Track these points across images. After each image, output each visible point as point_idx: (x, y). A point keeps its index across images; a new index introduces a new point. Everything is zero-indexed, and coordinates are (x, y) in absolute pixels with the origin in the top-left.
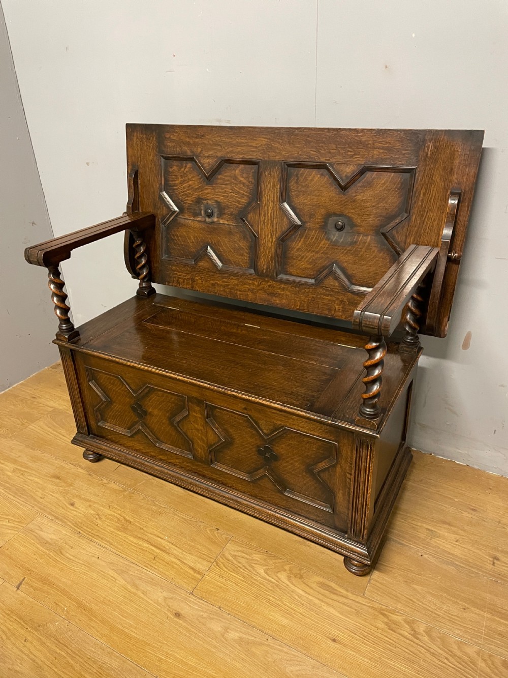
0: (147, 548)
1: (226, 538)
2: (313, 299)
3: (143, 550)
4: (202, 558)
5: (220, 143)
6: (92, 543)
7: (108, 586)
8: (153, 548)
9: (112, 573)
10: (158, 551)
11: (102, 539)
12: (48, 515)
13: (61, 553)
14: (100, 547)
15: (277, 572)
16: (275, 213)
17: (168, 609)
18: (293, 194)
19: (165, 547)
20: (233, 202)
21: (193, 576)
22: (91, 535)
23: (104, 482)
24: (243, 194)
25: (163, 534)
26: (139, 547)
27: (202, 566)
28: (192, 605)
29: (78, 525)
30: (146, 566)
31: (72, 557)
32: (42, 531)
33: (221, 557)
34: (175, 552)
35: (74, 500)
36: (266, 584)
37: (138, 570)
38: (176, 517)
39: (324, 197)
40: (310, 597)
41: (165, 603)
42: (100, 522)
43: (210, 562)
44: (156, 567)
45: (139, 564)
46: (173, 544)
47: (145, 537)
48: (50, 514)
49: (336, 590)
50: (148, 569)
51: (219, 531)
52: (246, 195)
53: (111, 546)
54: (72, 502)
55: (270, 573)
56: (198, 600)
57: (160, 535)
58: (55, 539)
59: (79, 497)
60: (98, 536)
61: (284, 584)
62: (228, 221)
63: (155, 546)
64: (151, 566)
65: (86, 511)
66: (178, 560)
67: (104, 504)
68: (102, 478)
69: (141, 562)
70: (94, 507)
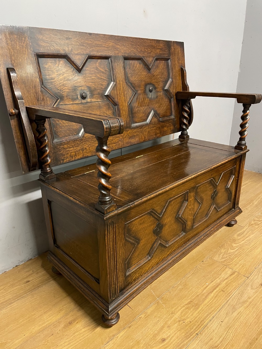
0: (215, 294)
1: (209, 259)
2: (149, 132)
3: (216, 296)
4: (224, 270)
5: (85, 45)
6: (207, 326)
7: (245, 316)
8: (215, 291)
9: (235, 314)
10: (217, 289)
11: (205, 318)
14: (212, 321)
15: (232, 246)
16: (124, 87)
17: (259, 288)
18: (129, 75)
19: (215, 285)
20: (99, 85)
21: (236, 276)
22: (201, 327)
23: (143, 317)
24: (104, 79)
25: (204, 285)
26: (214, 298)
27: (229, 272)
28: (255, 278)
29: (188, 336)
30: (230, 296)
31: (221, 339)
33: (223, 263)
34: (219, 281)
35: (159, 338)
36: (240, 251)
37: (233, 300)
38: (190, 278)
39: (143, 75)
40: (246, 240)
41: (255, 289)
42: (188, 320)
43: (226, 268)
44: (230, 291)
45: (228, 299)
46: (212, 282)
47: (205, 295)
49: (241, 233)
50: (232, 295)
51: (205, 261)
52: (105, 80)
53: (212, 313)
55: (233, 249)
56: (252, 275)
57: (205, 286)
59: (155, 336)
60: (201, 322)
61: (239, 246)
62: (97, 99)
63: (214, 290)
64: (229, 293)
65: (174, 329)
66: (224, 280)
67: (169, 317)
68: (138, 318)
69: (226, 298)
70: (170, 324)
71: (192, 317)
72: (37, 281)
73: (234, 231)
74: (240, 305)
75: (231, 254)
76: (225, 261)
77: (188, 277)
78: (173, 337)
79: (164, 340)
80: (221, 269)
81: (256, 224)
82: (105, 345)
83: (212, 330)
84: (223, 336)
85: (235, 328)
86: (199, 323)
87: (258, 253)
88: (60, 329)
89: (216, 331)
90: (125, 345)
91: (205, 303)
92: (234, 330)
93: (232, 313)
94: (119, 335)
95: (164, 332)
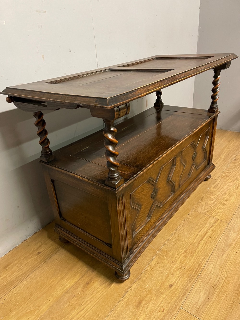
0: (204, 241)
1: (194, 212)
3: (206, 243)
4: (208, 220)
7: (233, 256)
8: (205, 238)
9: (225, 256)
10: (206, 237)
11: (201, 263)
12: (182, 302)
13: (215, 285)
14: (207, 264)
15: (211, 198)
19: (203, 234)
21: (219, 223)
22: (199, 270)
23: (149, 269)
26: (205, 244)
27: (213, 220)
28: (235, 223)
29: (190, 279)
30: (217, 241)
31: (218, 278)
32: (198, 302)
33: (206, 214)
34: (206, 230)
35: (167, 285)
36: (218, 201)
37: (220, 244)
40: (221, 191)
41: (237, 232)
42: (188, 266)
43: (209, 217)
44: (217, 237)
45: (217, 243)
46: (200, 231)
47: (197, 243)
48: (180, 300)
49: (216, 185)
50: (219, 240)
51: (190, 214)
53: (206, 258)
54: (168, 286)
55: (212, 200)
56: (232, 221)
57: (195, 235)
58: (205, 292)
59: (163, 283)
60: (199, 266)
61: (216, 197)
63: (203, 238)
64: (216, 239)
65: (178, 276)
66: (210, 228)
67: (171, 266)
68: (145, 270)
69: (215, 243)
70: (173, 271)
71: (190, 263)
72: (48, 251)
73: (209, 184)
74: (227, 247)
75: (211, 205)
76: (207, 211)
77: (180, 230)
78: (178, 282)
79: (171, 286)
80: (205, 219)
81: (227, 176)
82: (123, 297)
83: (209, 272)
84: (219, 275)
85: (228, 267)
86: (197, 267)
87: (233, 201)
88: (79, 290)
89: (212, 272)
90: (139, 295)
91: (198, 250)
92: (227, 269)
93: (222, 255)
94: (132, 287)
95: (169, 280)
